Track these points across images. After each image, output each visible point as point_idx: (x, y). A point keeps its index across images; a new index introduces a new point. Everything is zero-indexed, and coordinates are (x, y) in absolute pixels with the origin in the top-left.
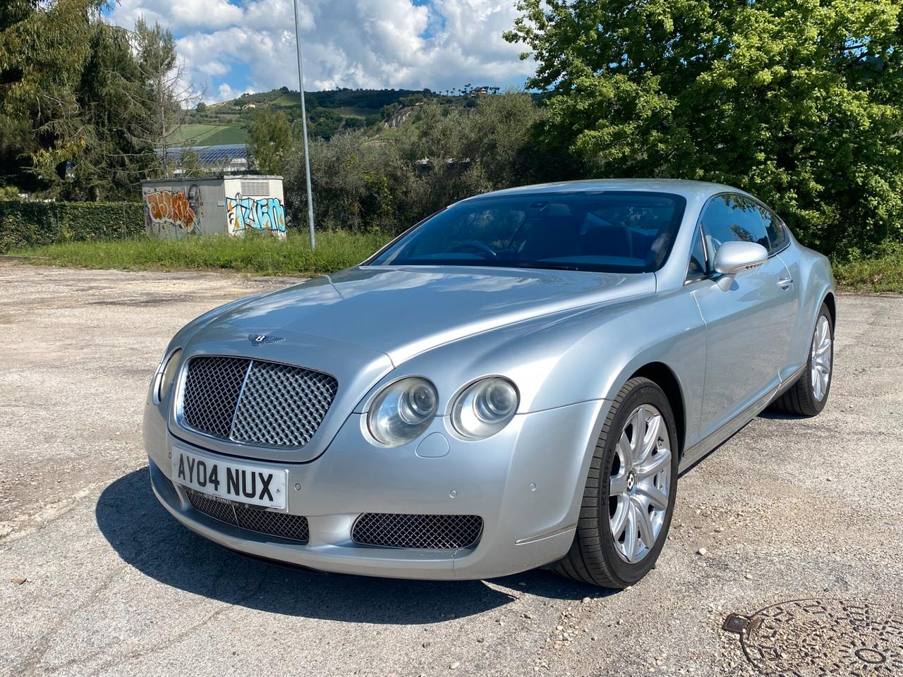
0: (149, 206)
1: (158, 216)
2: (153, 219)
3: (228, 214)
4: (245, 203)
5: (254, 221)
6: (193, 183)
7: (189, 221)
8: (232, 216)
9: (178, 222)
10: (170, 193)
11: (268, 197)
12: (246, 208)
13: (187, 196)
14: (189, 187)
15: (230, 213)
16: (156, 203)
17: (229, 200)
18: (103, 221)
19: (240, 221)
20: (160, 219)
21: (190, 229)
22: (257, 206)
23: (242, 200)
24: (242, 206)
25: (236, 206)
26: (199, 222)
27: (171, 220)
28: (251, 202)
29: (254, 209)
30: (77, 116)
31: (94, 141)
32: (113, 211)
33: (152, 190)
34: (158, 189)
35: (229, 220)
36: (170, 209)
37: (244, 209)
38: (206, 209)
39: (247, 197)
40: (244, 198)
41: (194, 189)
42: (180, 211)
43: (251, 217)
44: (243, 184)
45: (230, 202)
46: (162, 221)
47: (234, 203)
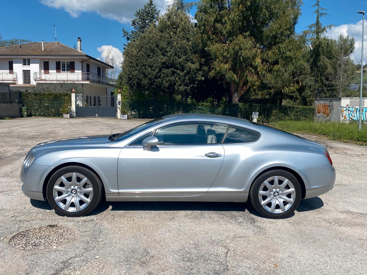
0: (316, 109)
1: (319, 113)
2: (317, 114)
3: (341, 113)
4: (350, 109)
5: (354, 117)
6: (331, 100)
7: (328, 115)
8: (343, 114)
9: (325, 116)
10: (323, 104)
11: (363, 107)
12: (351, 111)
13: (328, 105)
14: (329, 102)
15: (342, 113)
16: (319, 108)
17: (342, 108)
18: (308, 113)
19: (347, 116)
20: (319, 114)
21: (328, 118)
22: (357, 111)
23: (349, 108)
24: (349, 110)
25: (346, 110)
26: (331, 116)
27: (322, 115)
28: (354, 109)
29: (355, 112)
30: (309, 74)
31: (312, 83)
32: (312, 110)
33: (318, 102)
34: (320, 102)
35: (341, 116)
36: (322, 110)
37: (350, 112)
38: (334, 111)
39: (352, 107)
40: (350, 107)
41: (331, 103)
42: (325, 111)
43: (353, 115)
44: (351, 101)
45: (343, 109)
46: (320, 115)
47: (345, 109)
